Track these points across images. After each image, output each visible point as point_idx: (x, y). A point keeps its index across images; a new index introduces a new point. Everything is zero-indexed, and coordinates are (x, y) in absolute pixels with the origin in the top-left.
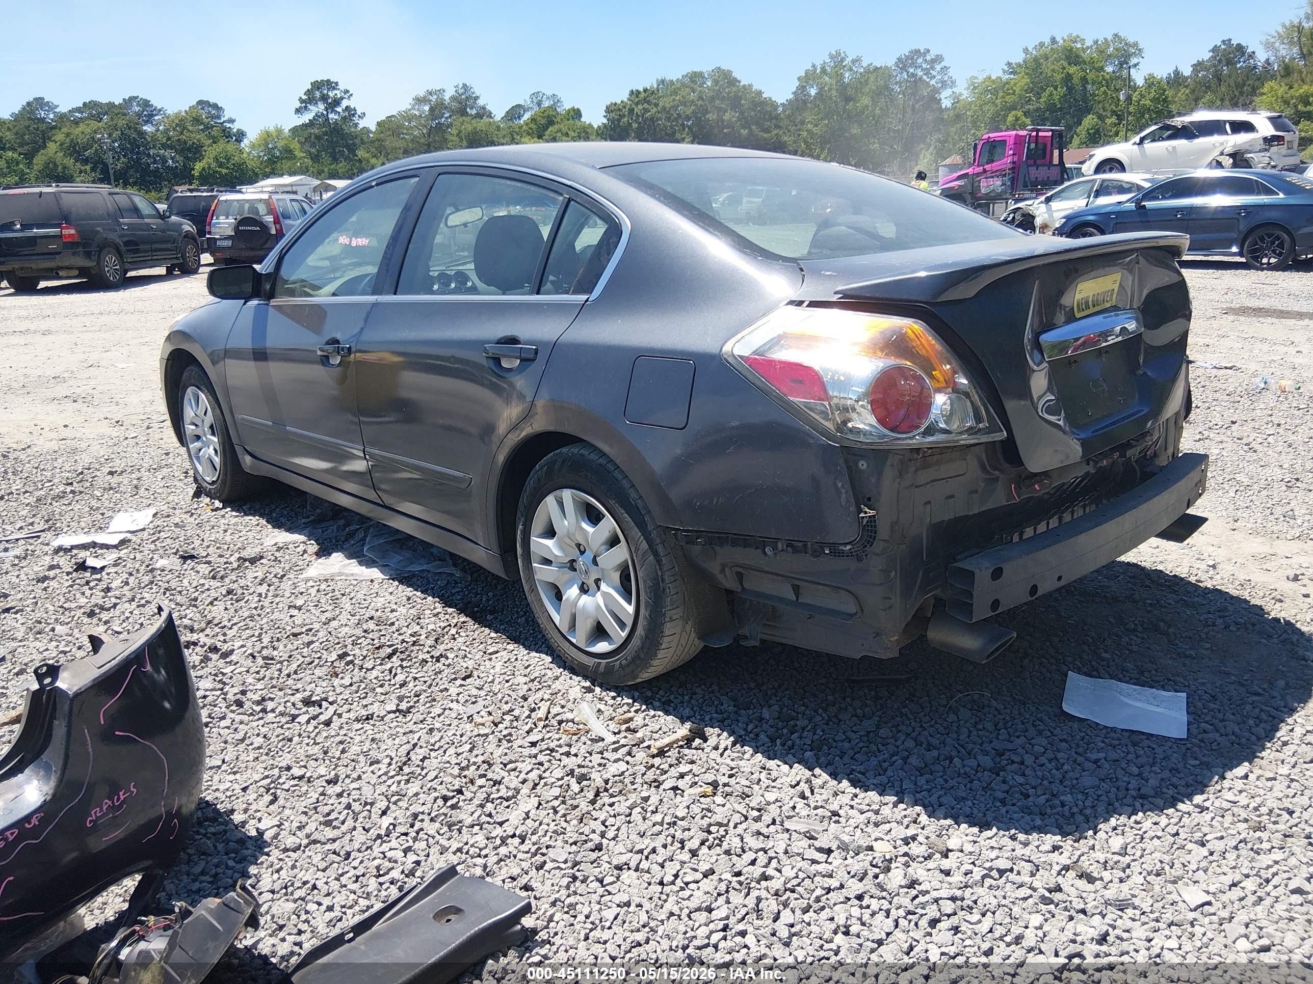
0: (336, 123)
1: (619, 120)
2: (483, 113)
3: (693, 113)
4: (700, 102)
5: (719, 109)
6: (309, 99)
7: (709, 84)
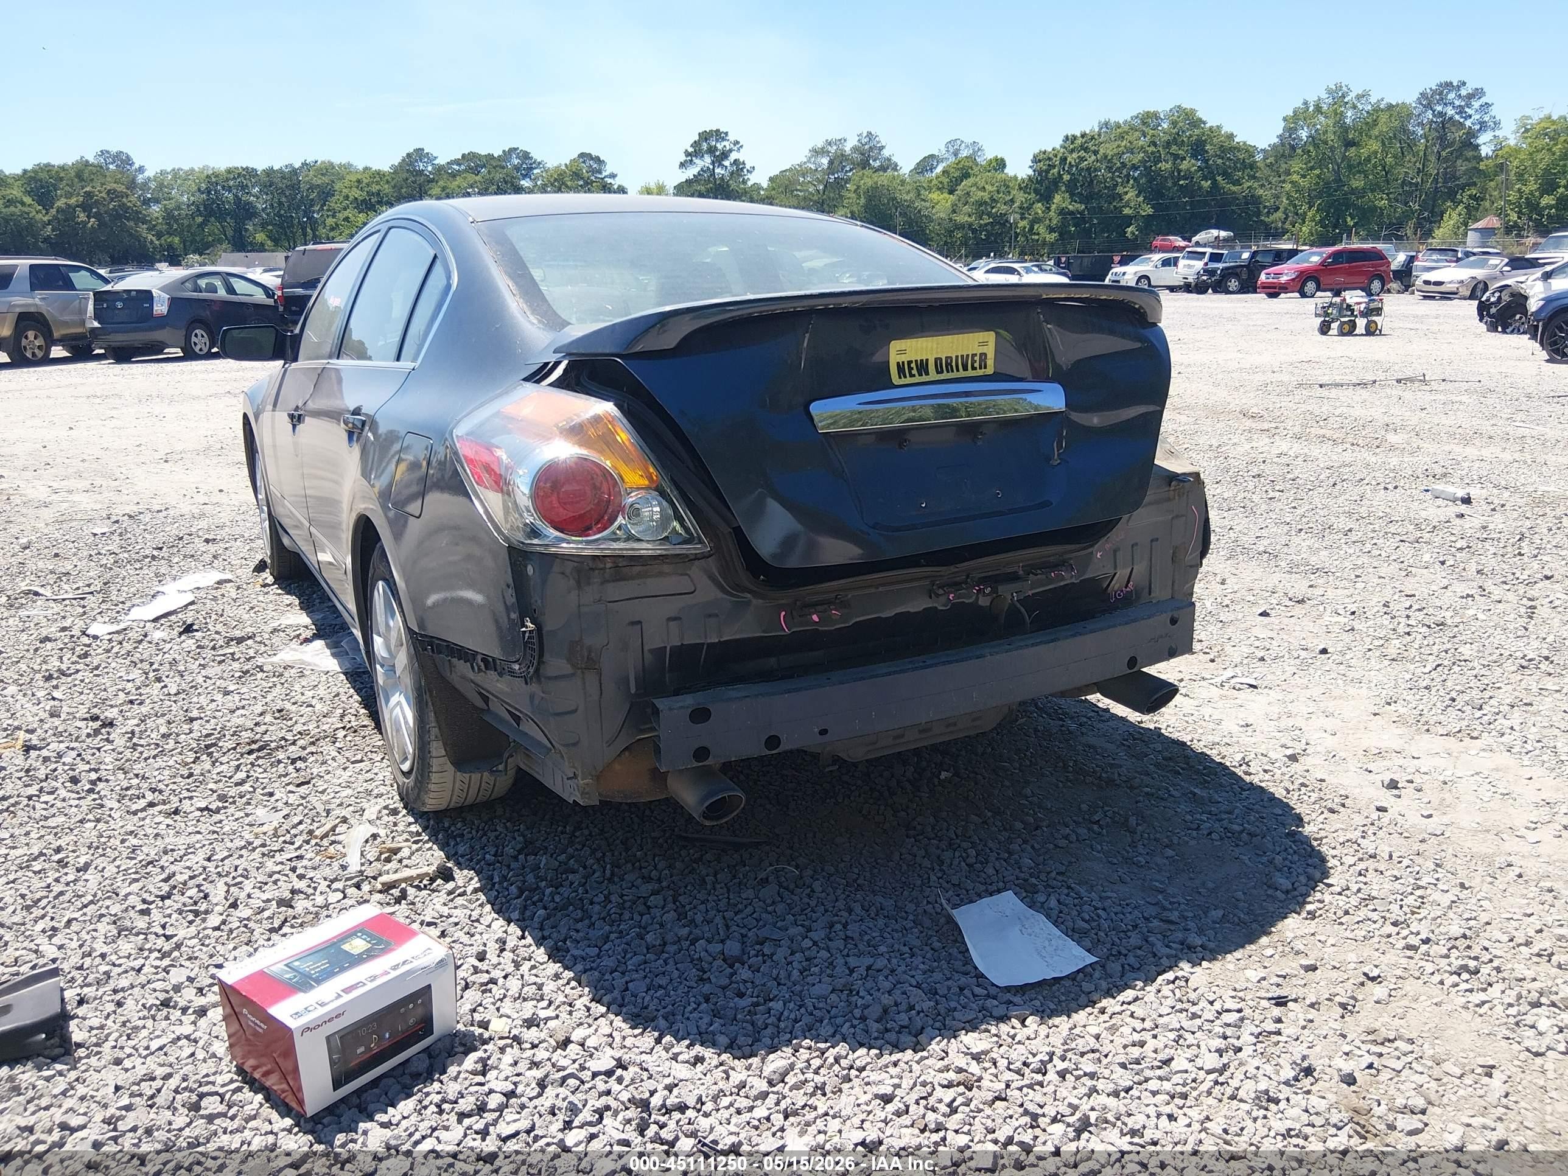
0: (722, 179)
1: (1047, 172)
2: (889, 165)
3: (1142, 161)
4: (1152, 149)
5: (1176, 157)
6: (696, 151)
7: (1165, 126)
